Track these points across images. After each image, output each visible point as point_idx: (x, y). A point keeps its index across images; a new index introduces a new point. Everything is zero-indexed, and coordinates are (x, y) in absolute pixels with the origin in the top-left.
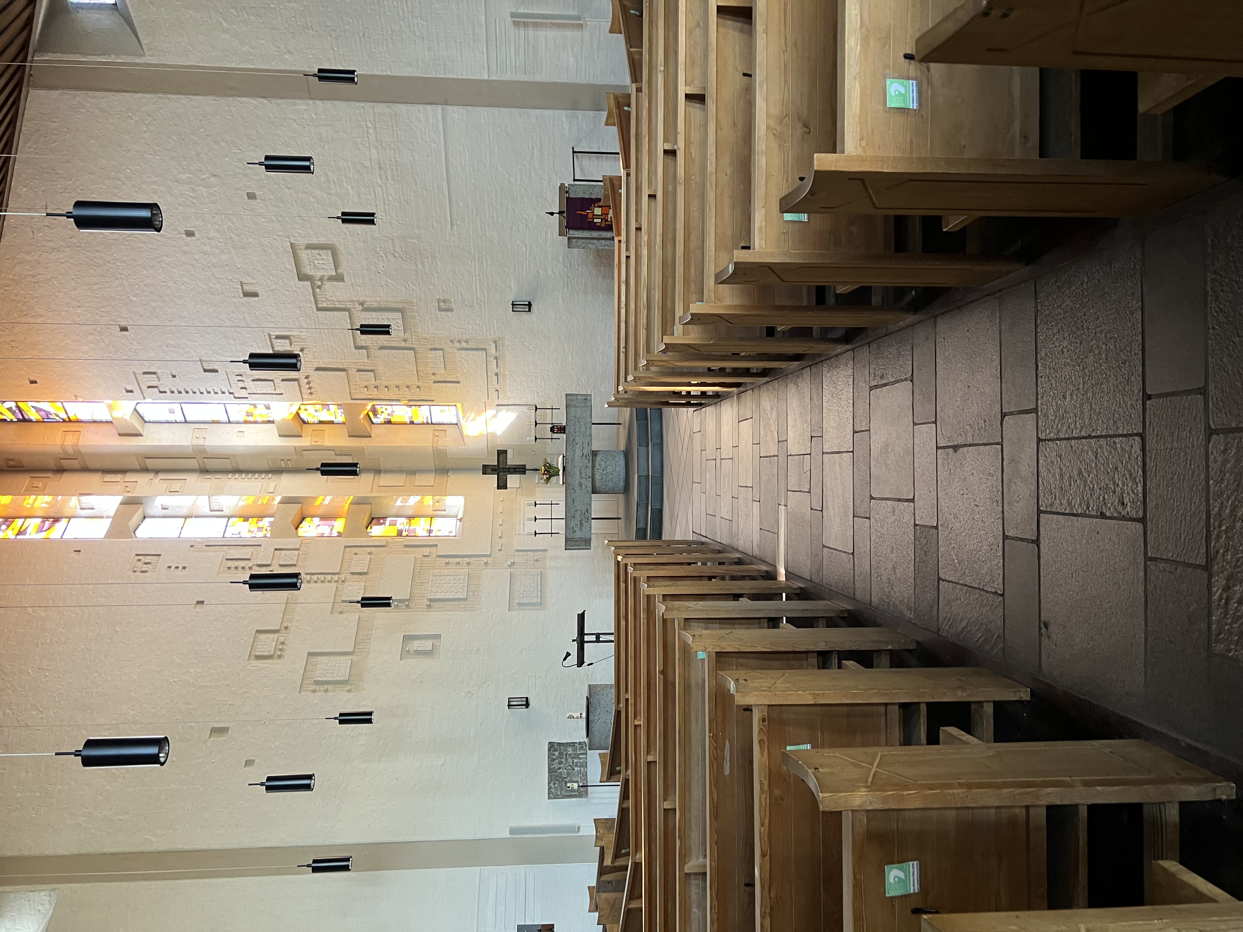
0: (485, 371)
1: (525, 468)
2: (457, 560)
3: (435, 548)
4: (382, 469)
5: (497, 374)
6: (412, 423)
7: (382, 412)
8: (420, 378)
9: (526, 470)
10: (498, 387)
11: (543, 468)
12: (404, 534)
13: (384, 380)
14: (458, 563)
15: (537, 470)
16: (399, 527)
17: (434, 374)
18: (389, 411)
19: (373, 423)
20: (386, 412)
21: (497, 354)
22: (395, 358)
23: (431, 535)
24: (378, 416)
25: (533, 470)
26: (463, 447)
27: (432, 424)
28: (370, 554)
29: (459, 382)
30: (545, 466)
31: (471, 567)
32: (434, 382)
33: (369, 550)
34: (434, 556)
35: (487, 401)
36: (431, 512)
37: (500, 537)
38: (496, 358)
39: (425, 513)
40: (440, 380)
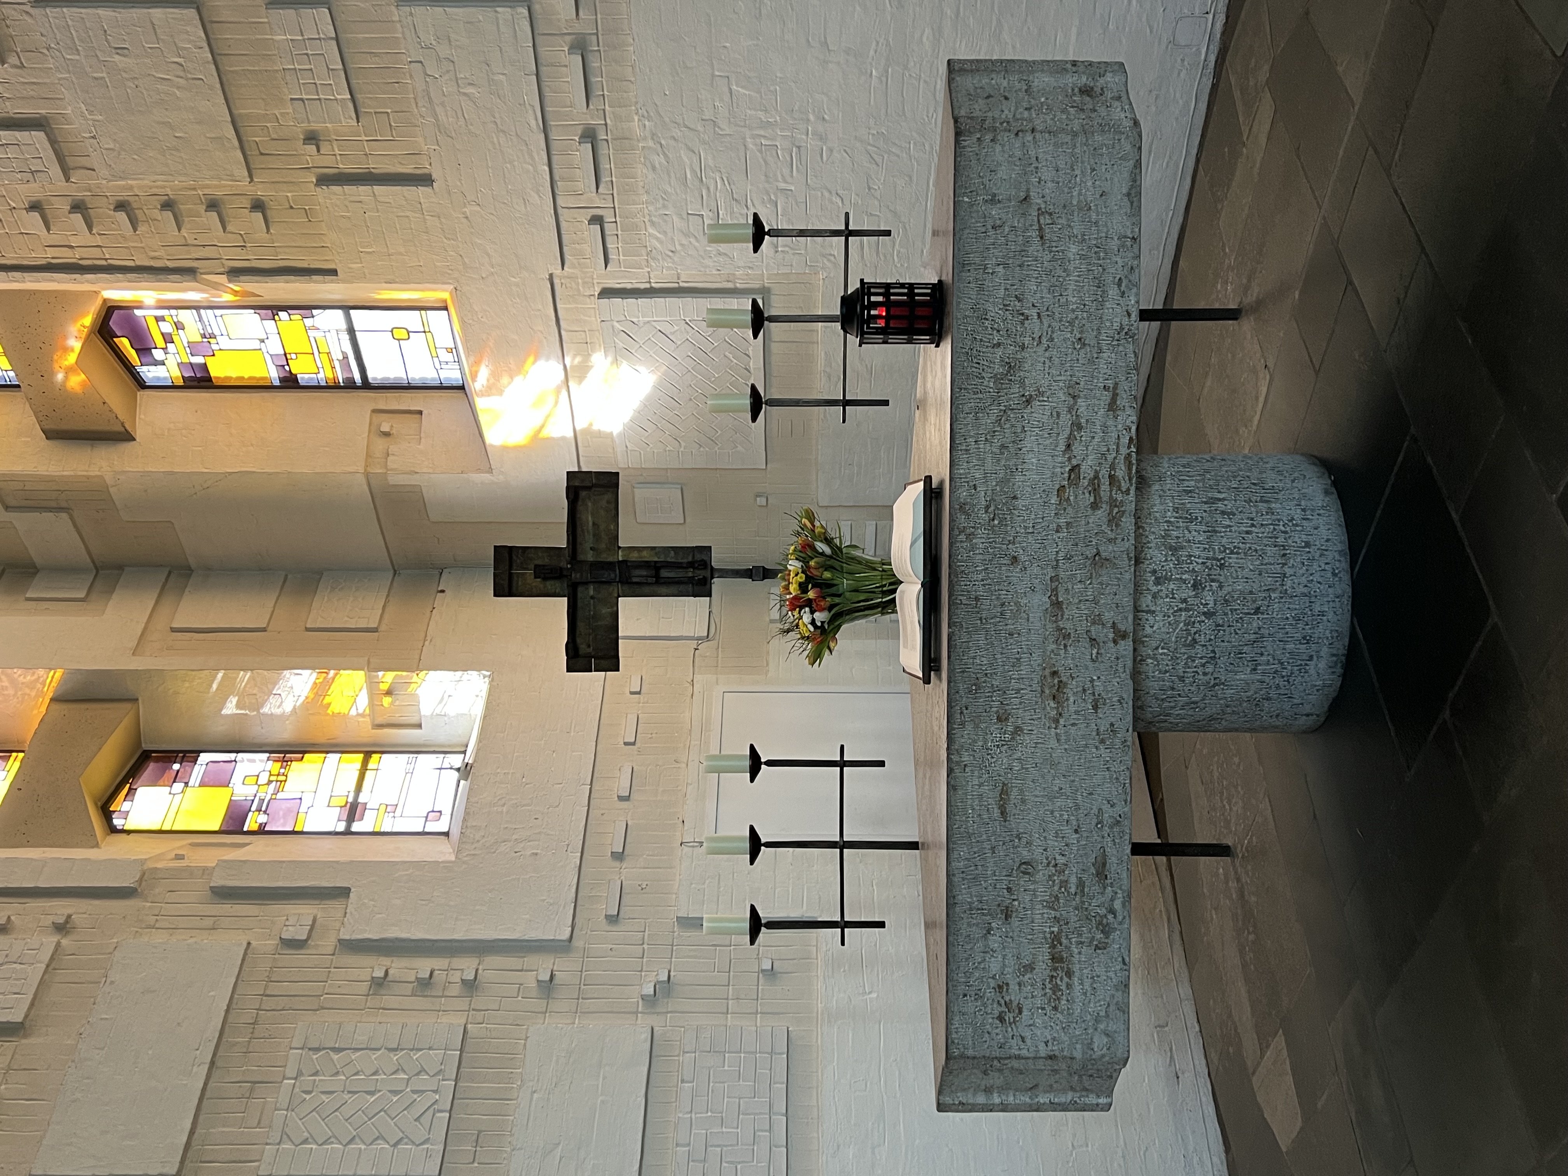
0: (533, 121)
1: (705, 564)
2: (423, 966)
3: (334, 907)
4: (192, 562)
5: (589, 136)
6: (290, 382)
7: (168, 339)
8: (257, 162)
9: (713, 572)
10: (599, 203)
11: (794, 565)
12: (251, 824)
13: (104, 172)
14: (425, 984)
15: (766, 574)
16: (241, 790)
17: (312, 138)
18: (192, 332)
19: (141, 384)
20: (182, 338)
21: (584, 26)
22: (120, 50)
23: (356, 827)
24: (158, 354)
25: (749, 574)
26: (486, 477)
27: (366, 385)
28: (62, 928)
29: (425, 180)
30: (806, 552)
31: (479, 1002)
32: (324, 180)
33: (61, 908)
34: (328, 943)
35: (557, 271)
36: (366, 733)
37: (619, 857)
38: (580, 47)
39: (342, 737)
40: (346, 167)
